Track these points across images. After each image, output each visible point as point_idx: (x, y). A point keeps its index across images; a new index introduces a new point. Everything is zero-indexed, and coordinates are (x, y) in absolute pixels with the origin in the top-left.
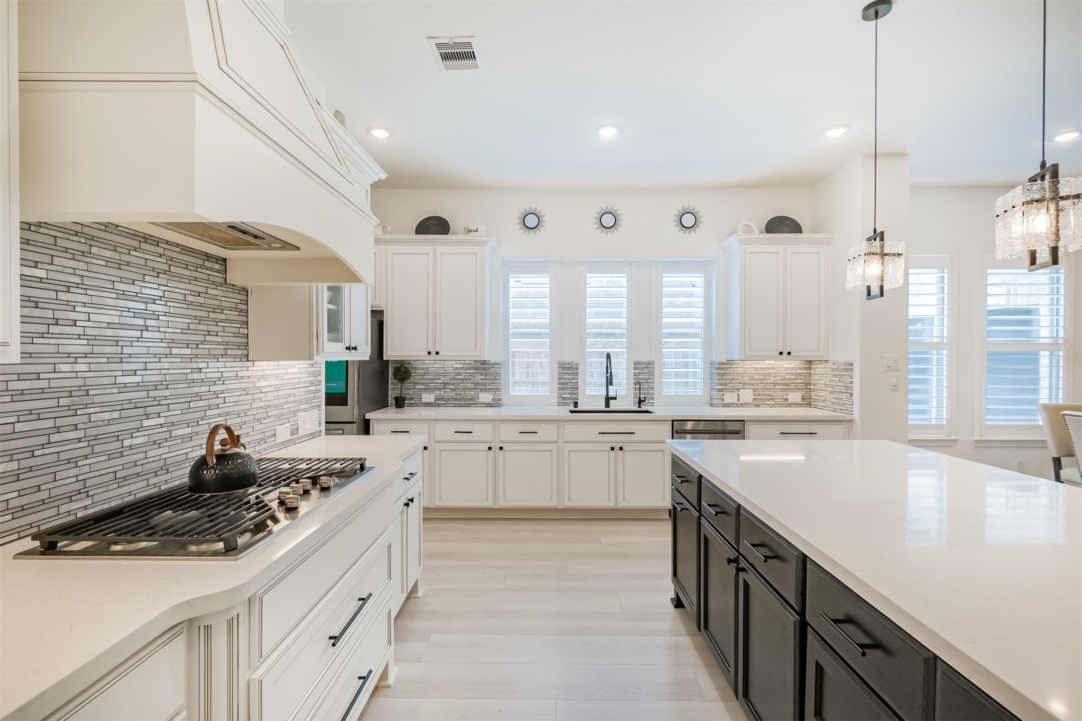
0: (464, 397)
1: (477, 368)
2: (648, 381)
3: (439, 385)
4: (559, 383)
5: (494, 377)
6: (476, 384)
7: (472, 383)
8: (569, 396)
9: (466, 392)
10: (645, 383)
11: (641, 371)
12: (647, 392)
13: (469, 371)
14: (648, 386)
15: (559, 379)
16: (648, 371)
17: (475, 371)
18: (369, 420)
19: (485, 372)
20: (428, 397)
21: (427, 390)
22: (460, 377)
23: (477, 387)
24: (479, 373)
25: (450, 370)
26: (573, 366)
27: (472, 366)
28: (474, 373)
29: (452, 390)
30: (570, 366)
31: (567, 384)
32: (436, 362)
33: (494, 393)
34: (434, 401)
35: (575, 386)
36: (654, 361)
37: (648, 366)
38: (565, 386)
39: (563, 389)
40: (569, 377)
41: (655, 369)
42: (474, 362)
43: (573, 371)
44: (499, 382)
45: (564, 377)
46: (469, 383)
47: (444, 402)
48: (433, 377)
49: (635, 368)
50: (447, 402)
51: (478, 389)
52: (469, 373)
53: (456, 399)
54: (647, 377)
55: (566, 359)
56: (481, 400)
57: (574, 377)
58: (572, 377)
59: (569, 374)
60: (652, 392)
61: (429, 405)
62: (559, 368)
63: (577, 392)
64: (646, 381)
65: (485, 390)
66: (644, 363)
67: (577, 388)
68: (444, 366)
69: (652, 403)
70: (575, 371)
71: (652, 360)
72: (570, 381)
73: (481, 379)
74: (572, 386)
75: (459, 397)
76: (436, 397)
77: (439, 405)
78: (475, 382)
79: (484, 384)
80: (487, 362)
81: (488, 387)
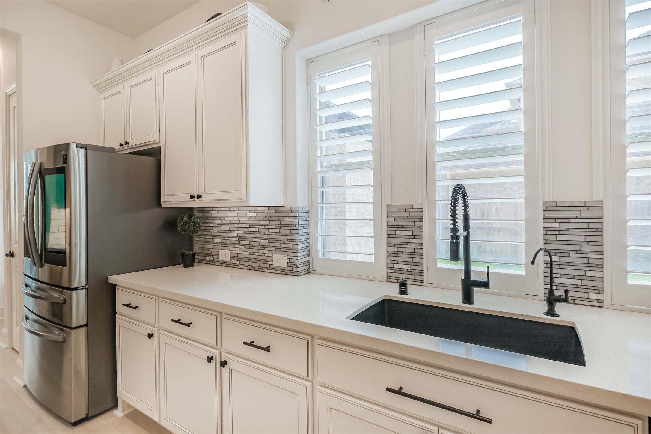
0: (259, 257)
1: (271, 217)
2: (584, 248)
3: (234, 239)
4: (389, 244)
5: (289, 231)
6: (270, 240)
7: (266, 239)
8: (406, 267)
9: (260, 251)
10: (577, 252)
11: (563, 225)
12: (583, 273)
13: (263, 222)
14: (585, 261)
15: (389, 236)
16: (585, 226)
17: (268, 222)
18: (114, 286)
19: (278, 223)
20: (224, 255)
21: (224, 245)
22: (253, 230)
23: (272, 244)
24: (272, 225)
25: (244, 221)
26: (412, 214)
27: (265, 215)
28: (268, 225)
29: (246, 246)
30: (408, 214)
31: (402, 245)
32: (231, 209)
33: (289, 254)
34: (229, 260)
35: (417, 251)
36: (602, 201)
37: (584, 213)
38: (400, 250)
39: (397, 254)
40: (406, 233)
41: (605, 220)
42: (267, 208)
43: (412, 224)
44: (295, 238)
45: (397, 233)
46: (262, 238)
47: (238, 262)
48: (228, 229)
49: (546, 218)
50: (242, 263)
51: (273, 247)
52: (263, 225)
53: (249, 260)
54: (582, 238)
55: (401, 201)
56: (275, 264)
57: (415, 233)
58: (411, 233)
59: (406, 228)
60: (598, 274)
61: (225, 264)
62: (388, 217)
63: (420, 261)
64: (577, 248)
65: (279, 250)
66: (572, 207)
67: (421, 254)
68: (239, 215)
69: (598, 301)
70: (417, 224)
71: (595, 198)
72: (408, 241)
73: (276, 234)
74: (413, 251)
75: (252, 257)
76: (232, 255)
77: (234, 266)
78: (269, 237)
79: (279, 241)
80: (281, 208)
81: (283, 245)
